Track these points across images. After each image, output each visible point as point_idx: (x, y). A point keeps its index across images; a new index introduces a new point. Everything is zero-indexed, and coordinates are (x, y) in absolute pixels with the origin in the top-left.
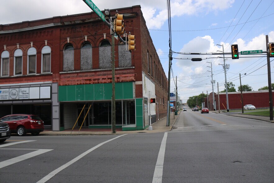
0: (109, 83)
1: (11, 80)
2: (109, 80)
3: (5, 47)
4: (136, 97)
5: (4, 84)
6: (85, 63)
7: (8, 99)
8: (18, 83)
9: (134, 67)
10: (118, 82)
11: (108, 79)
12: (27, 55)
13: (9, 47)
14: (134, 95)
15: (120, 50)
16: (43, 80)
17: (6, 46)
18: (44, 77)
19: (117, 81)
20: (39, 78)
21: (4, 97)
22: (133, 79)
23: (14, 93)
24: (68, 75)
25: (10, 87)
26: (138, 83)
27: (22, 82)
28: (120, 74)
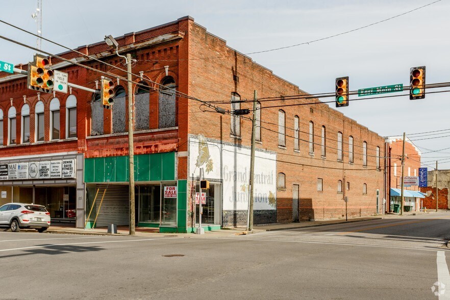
0: (144, 154)
1: (32, 149)
2: (145, 150)
3: (25, 99)
4: (179, 177)
5: (24, 155)
6: (118, 121)
7: (27, 178)
8: (40, 154)
9: (177, 128)
10: (156, 153)
11: (144, 147)
12: (49, 110)
13: (29, 99)
14: (176, 175)
15: (161, 99)
16: (67, 149)
17: (27, 97)
18: (68, 144)
19: (155, 151)
20: (64, 145)
21: (23, 174)
22: (175, 147)
23: (33, 169)
24: (97, 142)
25: (29, 160)
26: (182, 154)
27: (44, 152)
28: (159, 139)
